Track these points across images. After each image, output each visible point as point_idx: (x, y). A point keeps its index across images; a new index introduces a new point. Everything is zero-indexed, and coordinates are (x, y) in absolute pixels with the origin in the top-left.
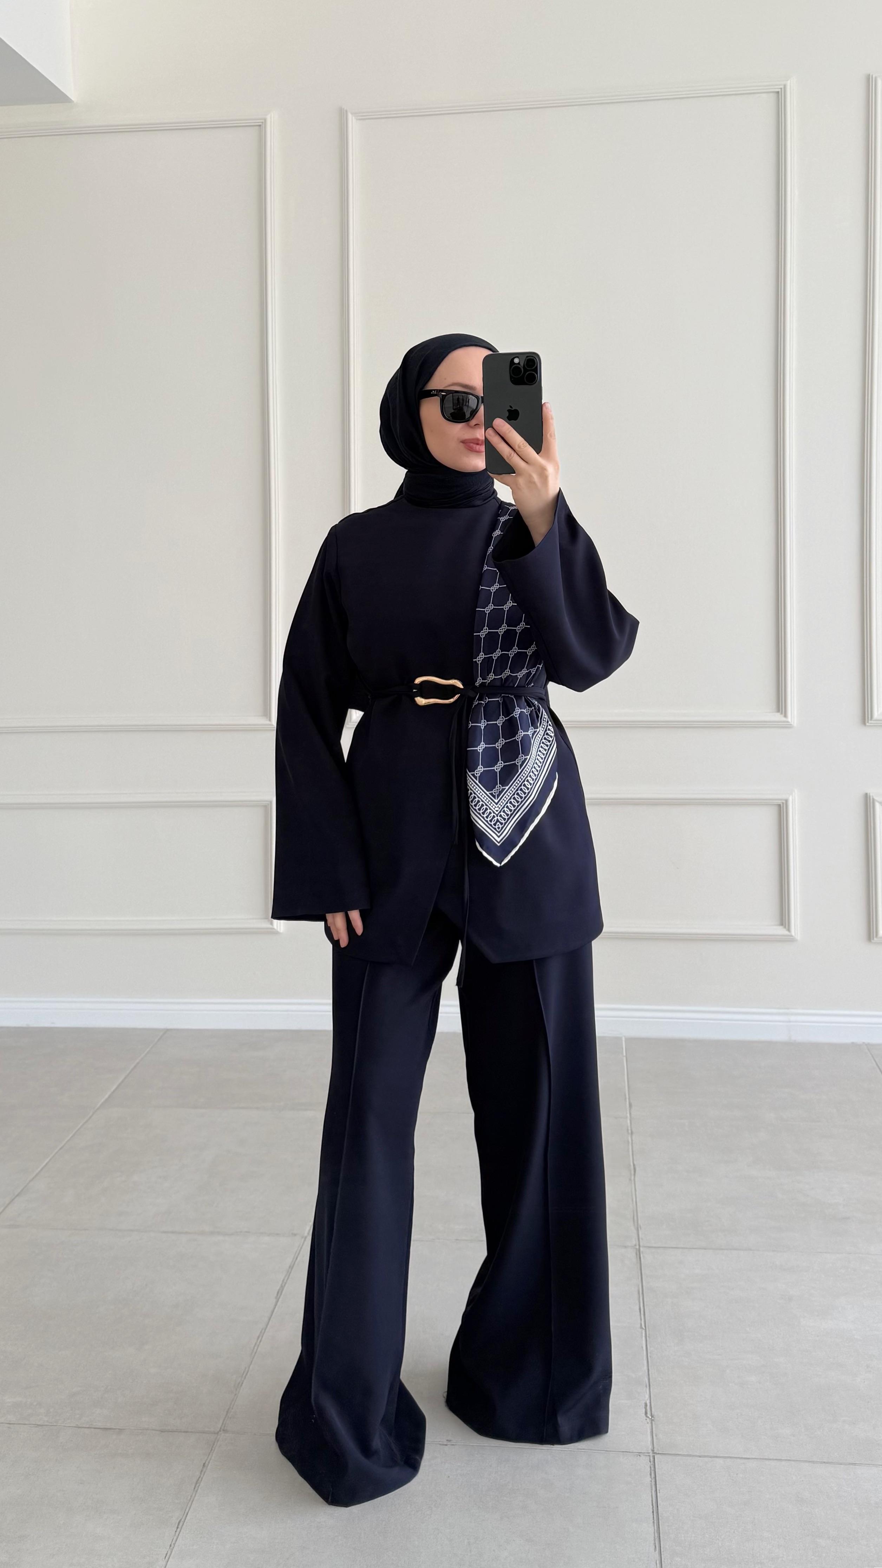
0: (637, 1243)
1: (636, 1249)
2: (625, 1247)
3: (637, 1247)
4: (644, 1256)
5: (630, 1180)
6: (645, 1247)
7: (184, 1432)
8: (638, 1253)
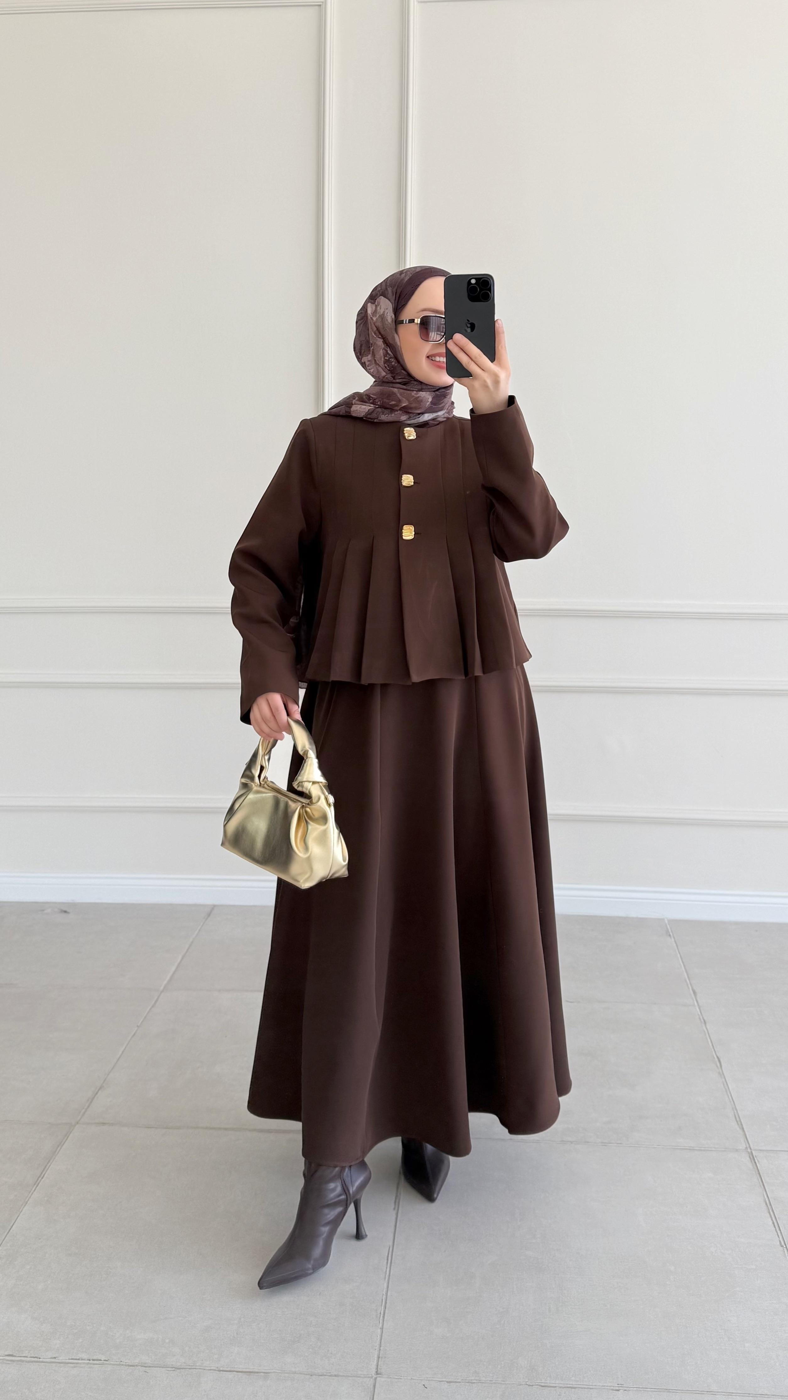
0: (748, 1146)
1: (748, 1152)
2: (737, 1150)
3: (749, 1150)
4: (758, 1161)
5: (719, 1073)
6: (755, 1150)
7: (335, 1376)
8: (752, 1158)
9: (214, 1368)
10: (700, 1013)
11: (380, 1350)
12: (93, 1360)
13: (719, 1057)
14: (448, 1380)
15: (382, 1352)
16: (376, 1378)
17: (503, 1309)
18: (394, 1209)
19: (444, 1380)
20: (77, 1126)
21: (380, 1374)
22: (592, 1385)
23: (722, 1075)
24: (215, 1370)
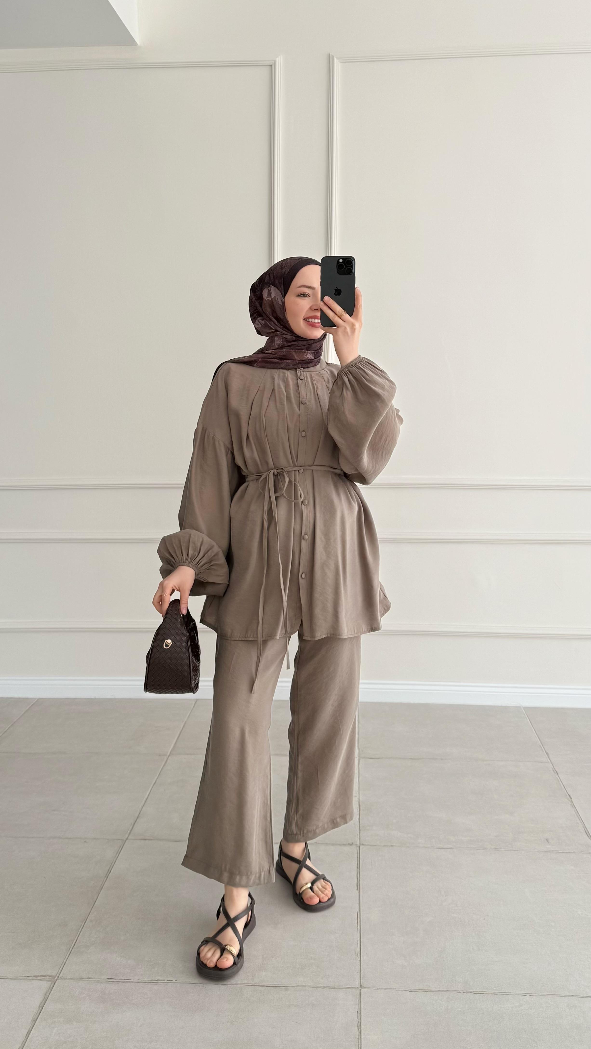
2: (589, 853)
5: (571, 805)
7: (333, 988)
9: (251, 984)
10: (553, 767)
11: (361, 973)
12: (167, 980)
13: (570, 794)
14: (409, 990)
15: (362, 975)
16: (361, 990)
17: (441, 948)
18: (357, 889)
19: (407, 990)
20: (127, 841)
21: (363, 987)
22: (508, 993)
23: (573, 806)
24: (251, 986)
